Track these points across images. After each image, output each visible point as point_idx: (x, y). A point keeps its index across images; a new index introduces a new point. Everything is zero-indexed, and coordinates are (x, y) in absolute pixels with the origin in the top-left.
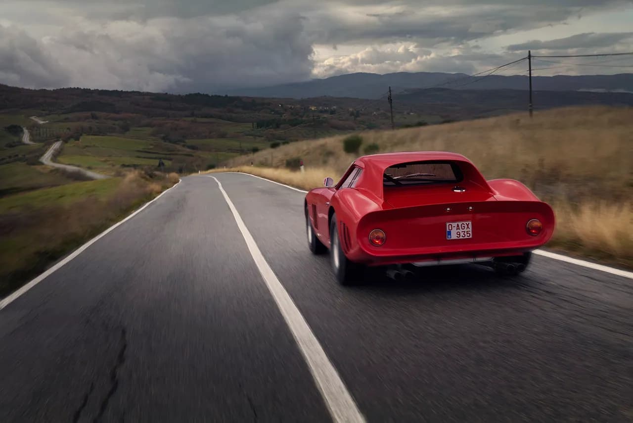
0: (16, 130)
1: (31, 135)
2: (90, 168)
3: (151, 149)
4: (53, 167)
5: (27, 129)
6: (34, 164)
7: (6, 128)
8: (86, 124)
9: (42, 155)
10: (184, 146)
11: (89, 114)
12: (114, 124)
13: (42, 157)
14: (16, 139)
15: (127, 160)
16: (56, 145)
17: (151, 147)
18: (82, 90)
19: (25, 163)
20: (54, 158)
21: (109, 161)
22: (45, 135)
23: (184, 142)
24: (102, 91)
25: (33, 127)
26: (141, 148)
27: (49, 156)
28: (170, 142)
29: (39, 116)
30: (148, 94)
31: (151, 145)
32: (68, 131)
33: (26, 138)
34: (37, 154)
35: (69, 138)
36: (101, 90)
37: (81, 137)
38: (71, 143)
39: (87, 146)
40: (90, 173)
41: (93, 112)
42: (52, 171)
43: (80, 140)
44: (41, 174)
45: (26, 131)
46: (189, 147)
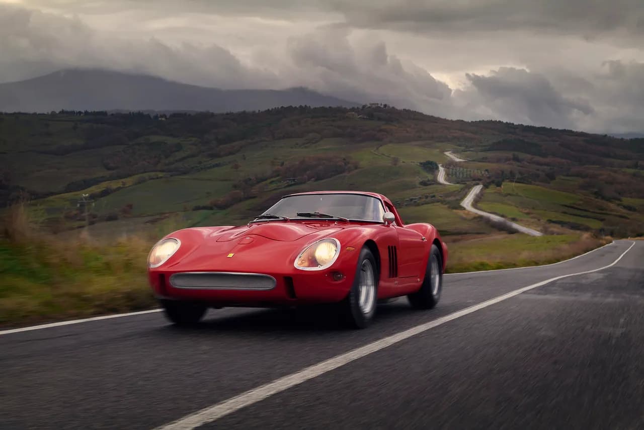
0: (431, 167)
1: (447, 174)
2: (514, 220)
3: (579, 205)
4: (476, 214)
5: (442, 166)
6: (456, 208)
7: (421, 163)
8: (506, 167)
9: (462, 199)
10: (619, 205)
11: (510, 155)
12: (538, 170)
13: (463, 202)
14: (430, 177)
15: (554, 216)
16: (476, 190)
17: (581, 202)
18: (505, 124)
19: (446, 206)
20: (475, 204)
21: (532, 214)
22: (461, 176)
23: (620, 200)
24: (528, 127)
25: (449, 165)
26: (568, 202)
27: (470, 201)
28: (603, 198)
29: (454, 152)
30: (582, 134)
31: (581, 200)
32: (487, 173)
33: (441, 177)
34: (458, 197)
35: (490, 183)
36: (526, 126)
37: (503, 183)
38: (492, 189)
39: (509, 194)
40: (515, 226)
41: (516, 153)
42: (475, 218)
43: (502, 186)
44: (464, 219)
45: (441, 169)
46: (625, 207)
